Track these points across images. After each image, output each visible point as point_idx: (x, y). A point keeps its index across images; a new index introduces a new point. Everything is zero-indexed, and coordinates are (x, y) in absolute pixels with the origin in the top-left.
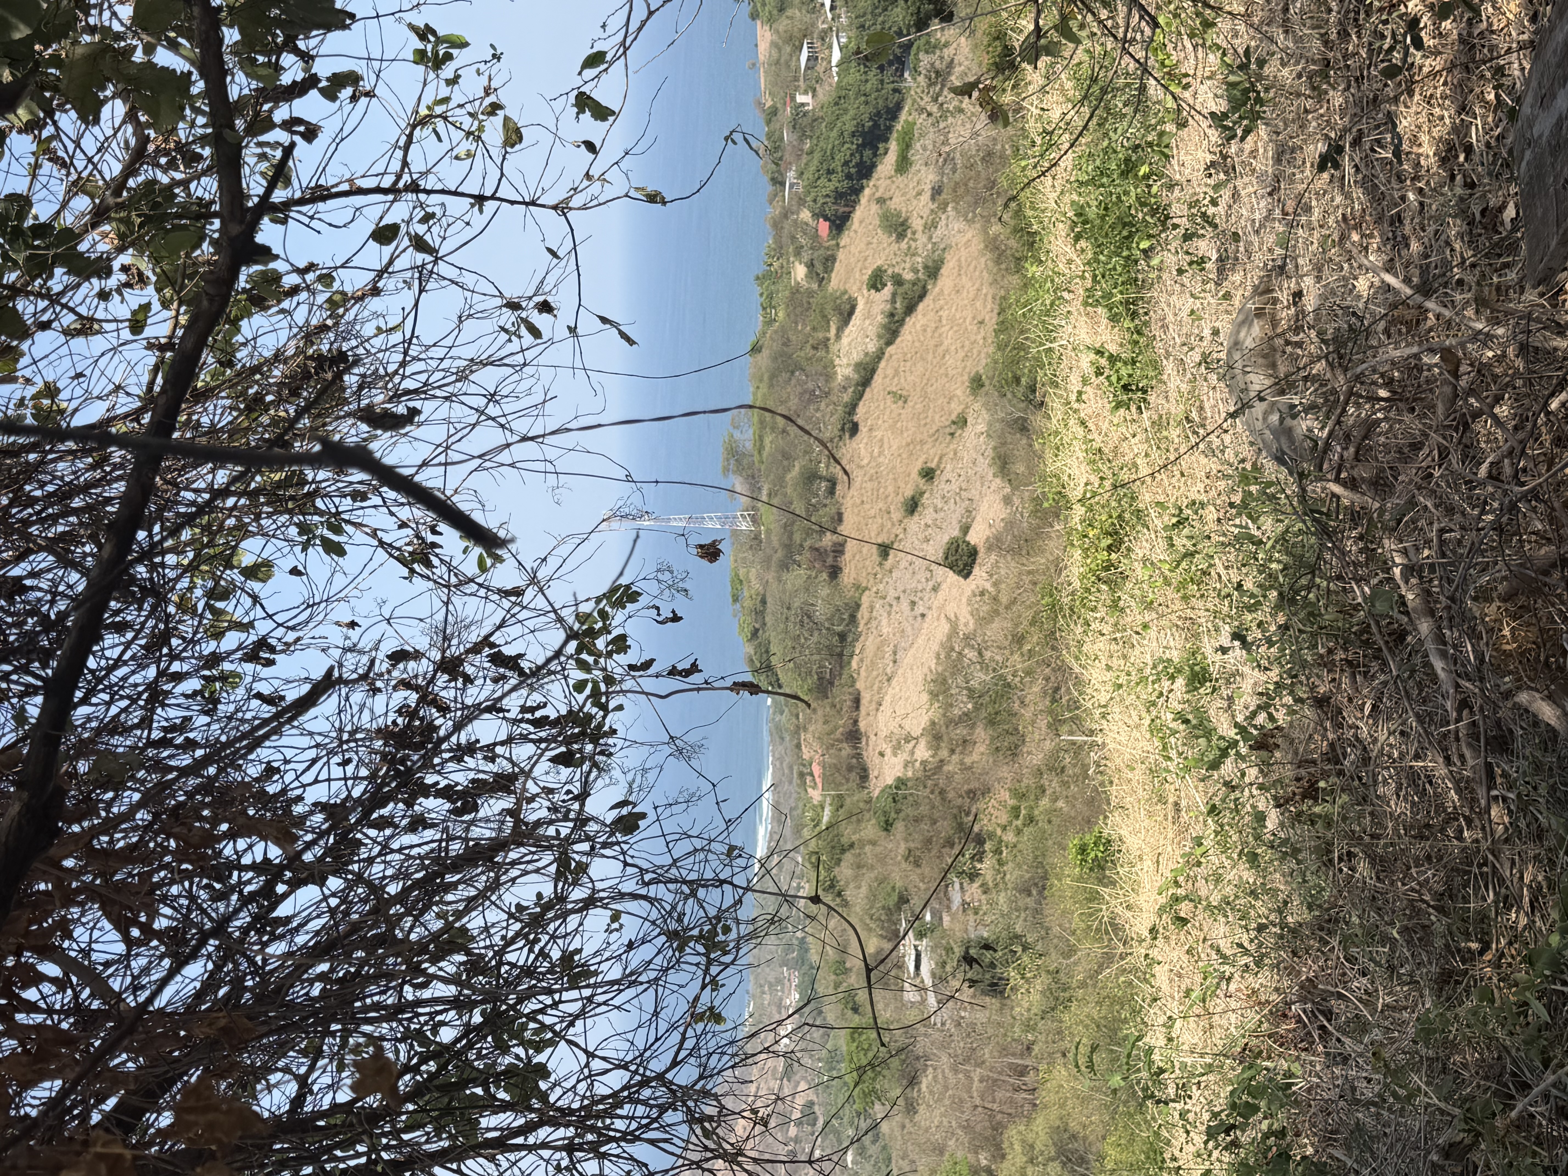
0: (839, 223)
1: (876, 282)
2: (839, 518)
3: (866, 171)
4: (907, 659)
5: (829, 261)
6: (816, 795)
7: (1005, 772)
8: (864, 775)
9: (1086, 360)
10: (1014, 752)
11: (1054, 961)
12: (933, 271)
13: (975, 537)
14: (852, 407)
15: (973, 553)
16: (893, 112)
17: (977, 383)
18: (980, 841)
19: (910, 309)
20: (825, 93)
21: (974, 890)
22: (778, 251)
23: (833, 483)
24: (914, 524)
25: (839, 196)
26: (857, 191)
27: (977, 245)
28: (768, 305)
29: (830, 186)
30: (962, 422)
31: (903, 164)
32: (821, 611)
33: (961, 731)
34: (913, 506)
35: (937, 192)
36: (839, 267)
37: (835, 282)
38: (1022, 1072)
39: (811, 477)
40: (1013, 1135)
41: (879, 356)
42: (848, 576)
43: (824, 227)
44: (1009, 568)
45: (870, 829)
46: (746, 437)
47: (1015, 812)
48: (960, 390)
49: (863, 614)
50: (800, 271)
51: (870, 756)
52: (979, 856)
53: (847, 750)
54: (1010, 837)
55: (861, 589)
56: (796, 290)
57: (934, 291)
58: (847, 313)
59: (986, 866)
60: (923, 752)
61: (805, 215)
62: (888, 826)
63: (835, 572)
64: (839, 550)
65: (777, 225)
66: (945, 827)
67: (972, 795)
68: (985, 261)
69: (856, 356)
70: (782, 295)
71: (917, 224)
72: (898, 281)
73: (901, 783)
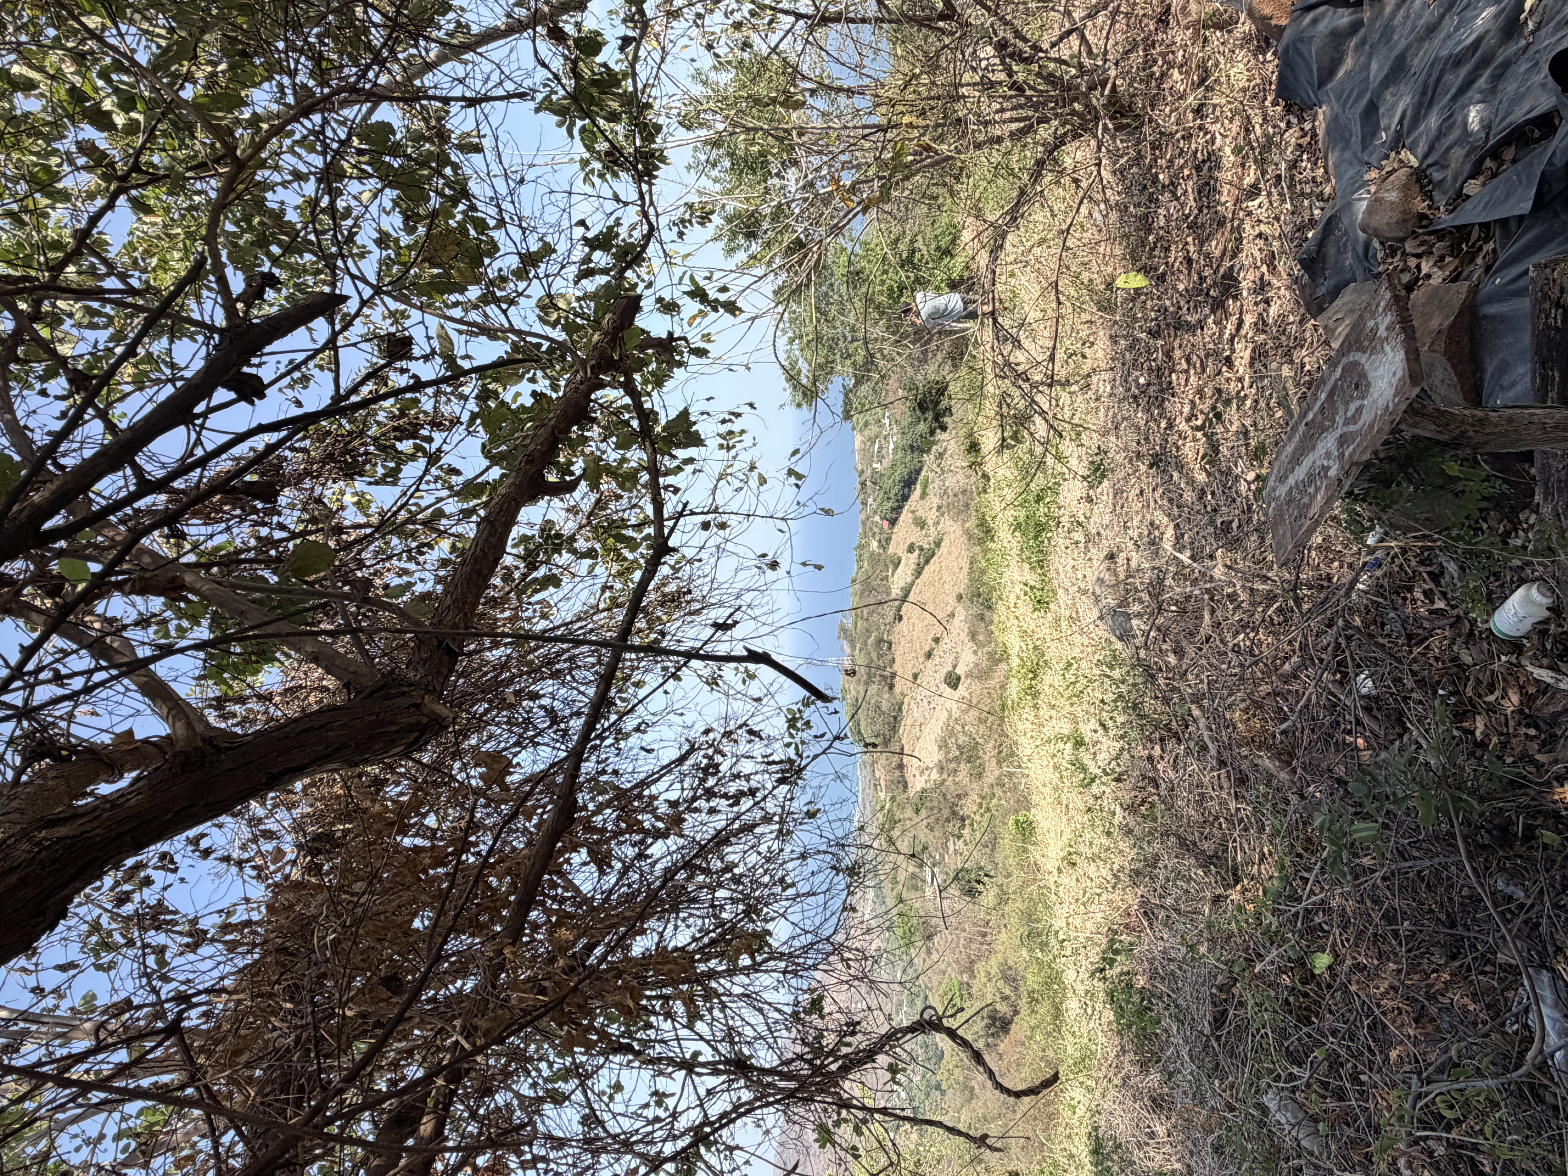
0: (893, 522)
1: (911, 549)
2: (893, 661)
3: (905, 498)
4: (926, 729)
5: (888, 540)
6: (882, 795)
7: (975, 785)
8: (906, 787)
9: (1018, 588)
10: (980, 776)
11: (1000, 880)
12: (938, 544)
13: (958, 671)
14: (899, 609)
15: (959, 678)
16: (918, 472)
17: (960, 597)
18: (963, 819)
19: (927, 562)
20: (886, 463)
21: (960, 843)
22: (865, 535)
23: (890, 644)
24: (930, 664)
25: (893, 509)
26: (901, 507)
27: (959, 532)
28: (860, 560)
29: (888, 505)
30: (952, 615)
31: (924, 495)
32: (885, 706)
33: (953, 765)
34: (929, 655)
35: (939, 508)
36: (893, 542)
37: (891, 550)
38: (984, 935)
39: (880, 641)
40: (979, 966)
41: (913, 583)
42: (897, 690)
43: (886, 524)
44: (977, 686)
45: (909, 813)
46: (849, 622)
47: (980, 805)
48: (952, 600)
49: (905, 708)
50: (874, 544)
51: (909, 777)
52: (963, 827)
53: (897, 773)
54: (978, 818)
55: (904, 695)
56: (872, 554)
57: (938, 554)
58: (897, 564)
59: (966, 832)
60: (935, 775)
61: (877, 518)
62: (917, 811)
63: (891, 687)
64: (894, 675)
65: (864, 523)
66: (946, 813)
67: (959, 796)
68: (964, 538)
69: (902, 584)
70: (866, 556)
71: (930, 522)
72: (921, 549)
73: (924, 790)
